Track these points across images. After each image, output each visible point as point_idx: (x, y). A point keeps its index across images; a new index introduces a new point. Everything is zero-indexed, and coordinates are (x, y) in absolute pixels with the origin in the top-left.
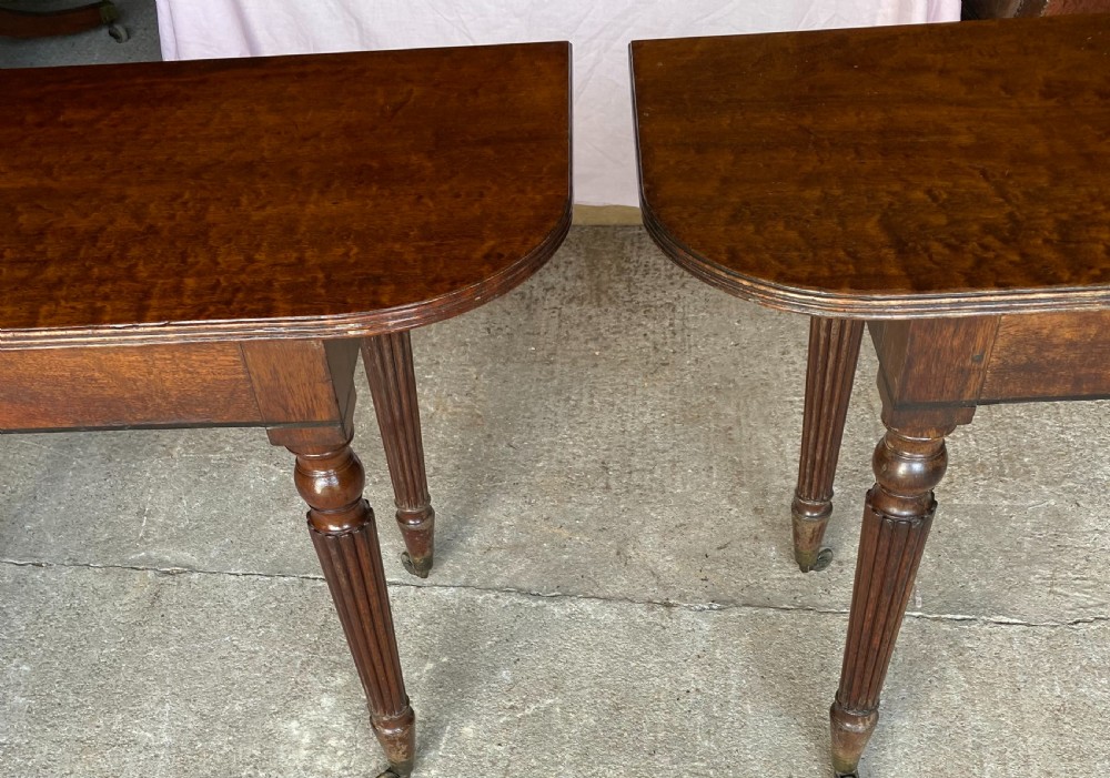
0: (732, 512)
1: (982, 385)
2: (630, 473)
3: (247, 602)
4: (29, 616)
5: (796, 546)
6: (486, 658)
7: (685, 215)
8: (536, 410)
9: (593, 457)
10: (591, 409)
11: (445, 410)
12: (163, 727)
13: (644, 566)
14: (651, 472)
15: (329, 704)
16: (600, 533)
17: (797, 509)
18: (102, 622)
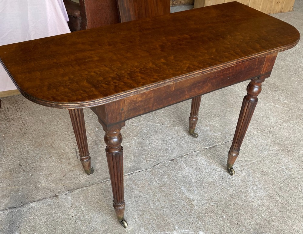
0: (63, 166)
1: (125, 116)
2: (29, 165)
5: (85, 169)
6: (8, 231)
7: (35, 91)
9: (16, 164)
10: (9, 151)
13: (45, 188)
14: (35, 162)
16: (27, 184)
17: (82, 160)
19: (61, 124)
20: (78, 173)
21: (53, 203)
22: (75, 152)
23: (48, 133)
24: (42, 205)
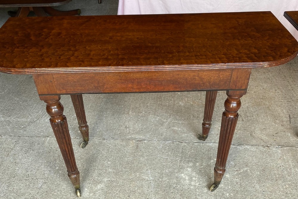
0: (276, 126)
3: (161, 147)
4: (106, 151)
8: (218, 103)
11: (195, 103)
12: (150, 175)
13: (258, 137)
15: (190, 170)
16: (245, 131)
18: (125, 152)
19: (279, 93)
20: (289, 135)
21: (265, 151)
22: (288, 117)
23: (267, 98)
24: (255, 149)
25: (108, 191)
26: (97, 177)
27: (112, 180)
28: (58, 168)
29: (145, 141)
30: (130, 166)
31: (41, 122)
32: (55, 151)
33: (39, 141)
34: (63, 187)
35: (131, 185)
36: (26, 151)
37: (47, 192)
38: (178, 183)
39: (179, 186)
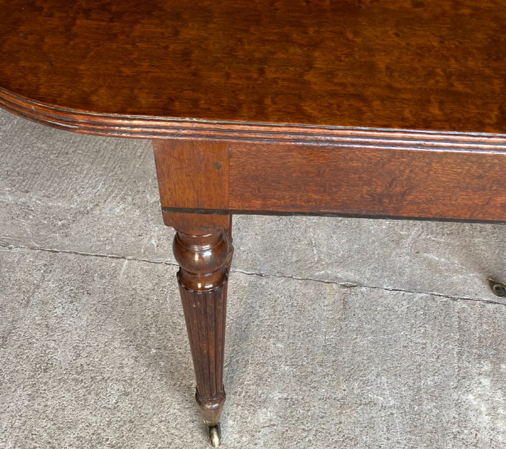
3: (404, 308)
4: (269, 310)
12: (387, 393)
15: (487, 383)
18: (317, 317)
25: (287, 431)
26: (253, 384)
27: (292, 399)
28: (154, 351)
29: (364, 289)
30: (334, 359)
31: (104, 215)
32: (144, 300)
33: (104, 267)
34: (172, 411)
35: (343, 419)
36: (72, 295)
37: (131, 422)
38: (462, 421)
39: (466, 432)
